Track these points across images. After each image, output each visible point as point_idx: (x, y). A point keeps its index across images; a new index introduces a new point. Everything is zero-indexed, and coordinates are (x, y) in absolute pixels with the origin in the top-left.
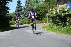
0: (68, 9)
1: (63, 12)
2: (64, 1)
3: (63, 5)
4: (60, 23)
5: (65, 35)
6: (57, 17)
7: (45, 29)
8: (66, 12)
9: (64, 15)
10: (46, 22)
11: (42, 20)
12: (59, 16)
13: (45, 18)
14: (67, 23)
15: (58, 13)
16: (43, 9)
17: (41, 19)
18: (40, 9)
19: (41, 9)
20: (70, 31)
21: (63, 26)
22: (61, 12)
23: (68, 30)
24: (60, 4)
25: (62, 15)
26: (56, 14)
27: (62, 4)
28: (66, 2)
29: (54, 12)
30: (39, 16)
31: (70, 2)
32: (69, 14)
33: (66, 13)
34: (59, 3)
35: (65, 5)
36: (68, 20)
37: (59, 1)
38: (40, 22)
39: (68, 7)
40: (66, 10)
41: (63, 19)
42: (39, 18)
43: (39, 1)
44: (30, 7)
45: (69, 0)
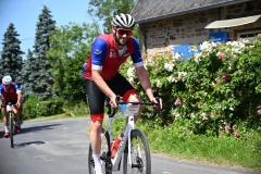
0: (177, 62)
1: (159, 74)
2: (165, 35)
3: (162, 50)
4: (150, 112)
5: (166, 156)
6: (141, 93)
8: (170, 73)
9: (163, 85)
14: (175, 113)
20: (182, 140)
21: (162, 125)
22: (154, 72)
23: (176, 138)
25: (155, 84)
26: (136, 80)
27: (160, 45)
28: (173, 38)
29: (130, 72)
31: (186, 39)
32: (180, 82)
33: (171, 79)
34: (150, 40)
36: (177, 102)
37: (148, 35)
39: (177, 56)
40: (169, 66)
43: (84, 33)
44: (52, 55)
45: (183, 30)
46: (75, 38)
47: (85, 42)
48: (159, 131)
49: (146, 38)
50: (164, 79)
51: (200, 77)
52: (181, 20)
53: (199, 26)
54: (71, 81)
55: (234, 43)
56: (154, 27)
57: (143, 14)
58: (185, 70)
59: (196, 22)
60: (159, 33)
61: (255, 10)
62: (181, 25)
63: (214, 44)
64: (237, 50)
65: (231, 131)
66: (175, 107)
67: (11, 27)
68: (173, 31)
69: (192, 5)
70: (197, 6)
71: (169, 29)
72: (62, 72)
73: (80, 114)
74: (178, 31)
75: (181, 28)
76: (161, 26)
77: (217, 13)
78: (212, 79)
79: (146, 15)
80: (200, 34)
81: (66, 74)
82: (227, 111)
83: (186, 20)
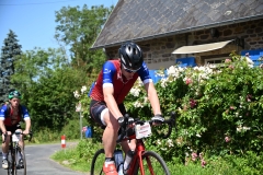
7: (65, 162)
8: (135, 99)
10: (76, 137)
11: (60, 128)
13: (71, 122)
16: (65, 88)
17: (57, 123)
18: (54, 88)
19: (59, 87)
30: (50, 113)
31: (152, 64)
32: (146, 108)
33: (137, 104)
38: (55, 135)
40: (135, 91)
42: (51, 120)
43: (50, 57)
44: (17, 79)
45: (150, 55)
46: (40, 63)
47: (51, 67)
50: (129, 104)
51: (167, 102)
52: (148, 45)
53: (166, 51)
54: (35, 106)
55: (201, 68)
57: (109, 38)
59: (163, 48)
61: (223, 37)
62: (148, 50)
63: (181, 69)
64: (204, 76)
65: (198, 158)
69: (160, 31)
70: (164, 31)
72: (26, 97)
73: (45, 141)
75: (148, 53)
77: (185, 38)
78: (179, 105)
79: (111, 41)
80: (167, 60)
81: (31, 99)
82: (194, 138)
83: (154, 44)
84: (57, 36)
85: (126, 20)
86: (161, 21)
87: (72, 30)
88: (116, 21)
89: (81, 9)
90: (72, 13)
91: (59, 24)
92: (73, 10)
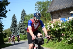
0: (62, 23)
1: (57, 27)
2: (58, 15)
3: (57, 20)
4: (54, 38)
6: (52, 32)
8: (60, 26)
9: (58, 30)
12: (53, 31)
14: (62, 38)
15: (53, 28)
21: (58, 42)
22: (55, 26)
23: (63, 45)
24: (55, 19)
25: (56, 30)
26: (50, 29)
27: (57, 18)
28: (60, 16)
29: (48, 26)
31: (64, 16)
32: (63, 29)
33: (60, 28)
34: (53, 17)
35: (60, 19)
36: (62, 35)
37: (53, 15)
39: (62, 21)
40: (60, 24)
41: (58, 34)
44: (25, 22)
45: (63, 14)
46: (32, 17)
48: (57, 43)
49: (52, 16)
50: (58, 28)
51: (69, 27)
52: (62, 11)
53: (68, 12)
56: (55, 13)
57: (51, 9)
58: (65, 25)
59: (67, 11)
60: (56, 15)
62: (62, 12)
66: (62, 36)
67: (14, 15)
68: (60, 14)
69: (66, 7)
70: (67, 7)
71: (59, 13)
74: (61, 14)
75: (62, 13)
76: (57, 13)
79: (52, 10)
83: (64, 11)
84: (36, 10)
85: (56, 4)
86: (66, 4)
87: (40, 8)
88: (53, 5)
89: (42, 2)
90: (40, 3)
91: (36, 6)
92: (40, 2)
